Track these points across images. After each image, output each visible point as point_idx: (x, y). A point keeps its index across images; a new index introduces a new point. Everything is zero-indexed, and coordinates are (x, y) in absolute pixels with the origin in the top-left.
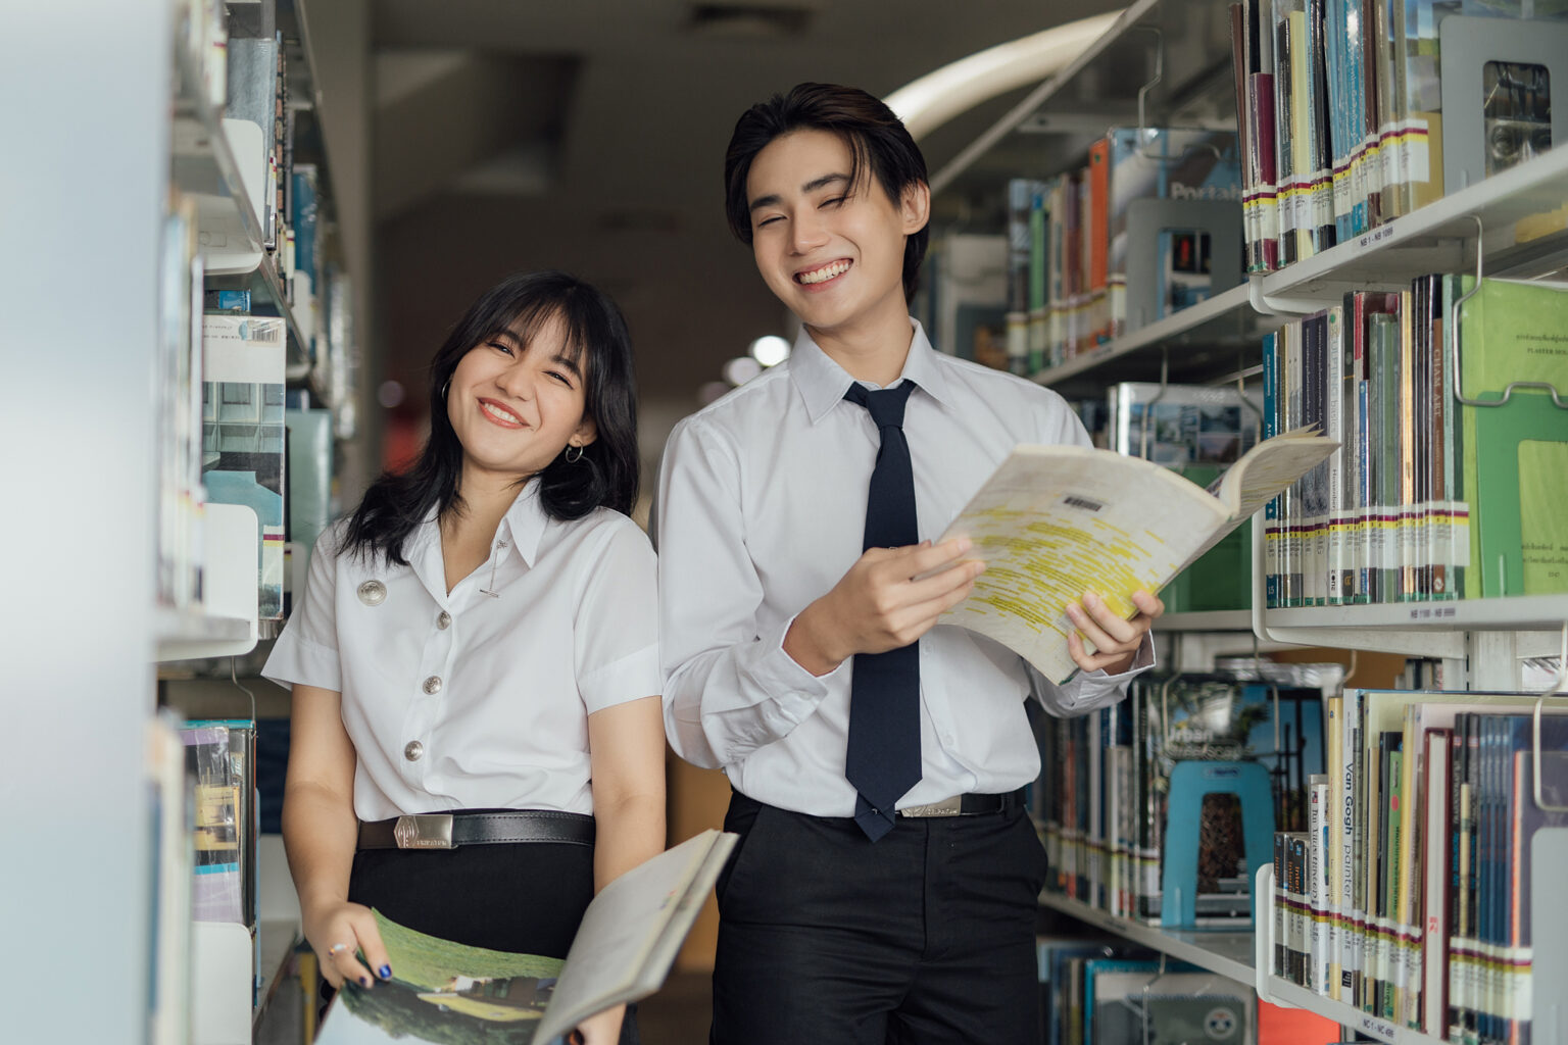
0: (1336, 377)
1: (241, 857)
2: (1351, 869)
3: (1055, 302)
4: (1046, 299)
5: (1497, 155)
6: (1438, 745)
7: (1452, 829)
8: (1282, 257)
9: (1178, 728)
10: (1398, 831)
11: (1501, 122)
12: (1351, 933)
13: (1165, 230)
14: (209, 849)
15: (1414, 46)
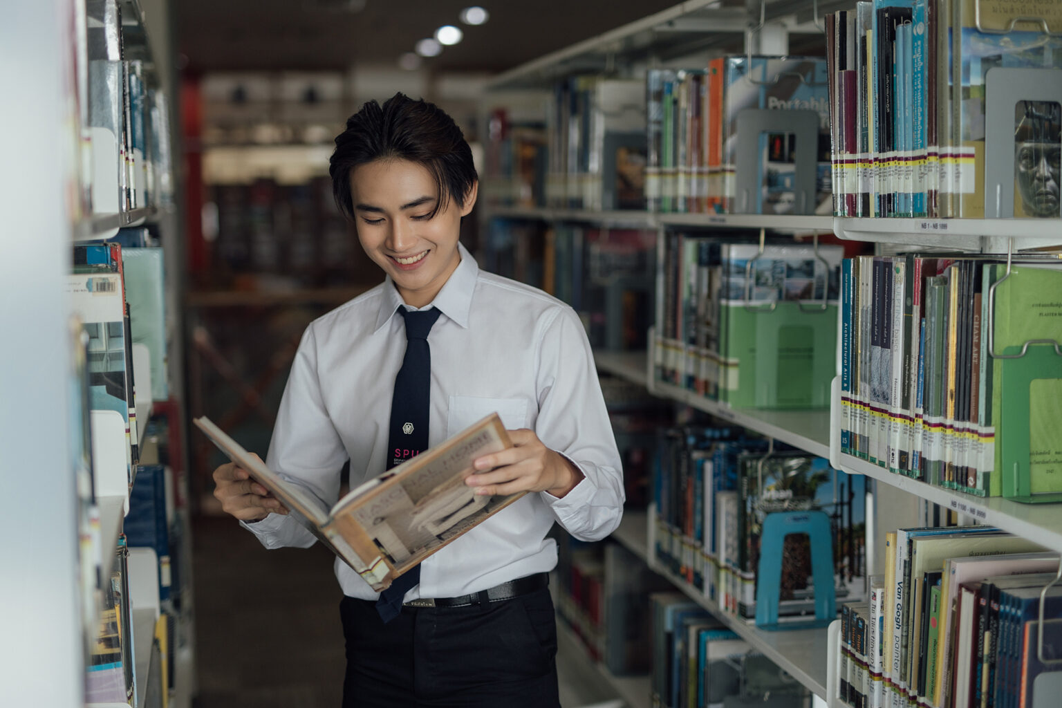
0: (899, 313)
1: (123, 657)
2: (900, 654)
3: (681, 167)
4: (675, 163)
5: (1022, 169)
6: (968, 599)
7: (976, 660)
8: (859, 210)
9: (769, 490)
10: (936, 643)
11: (1026, 145)
12: (898, 695)
13: (764, 132)
14: (101, 653)
15: (967, 90)
